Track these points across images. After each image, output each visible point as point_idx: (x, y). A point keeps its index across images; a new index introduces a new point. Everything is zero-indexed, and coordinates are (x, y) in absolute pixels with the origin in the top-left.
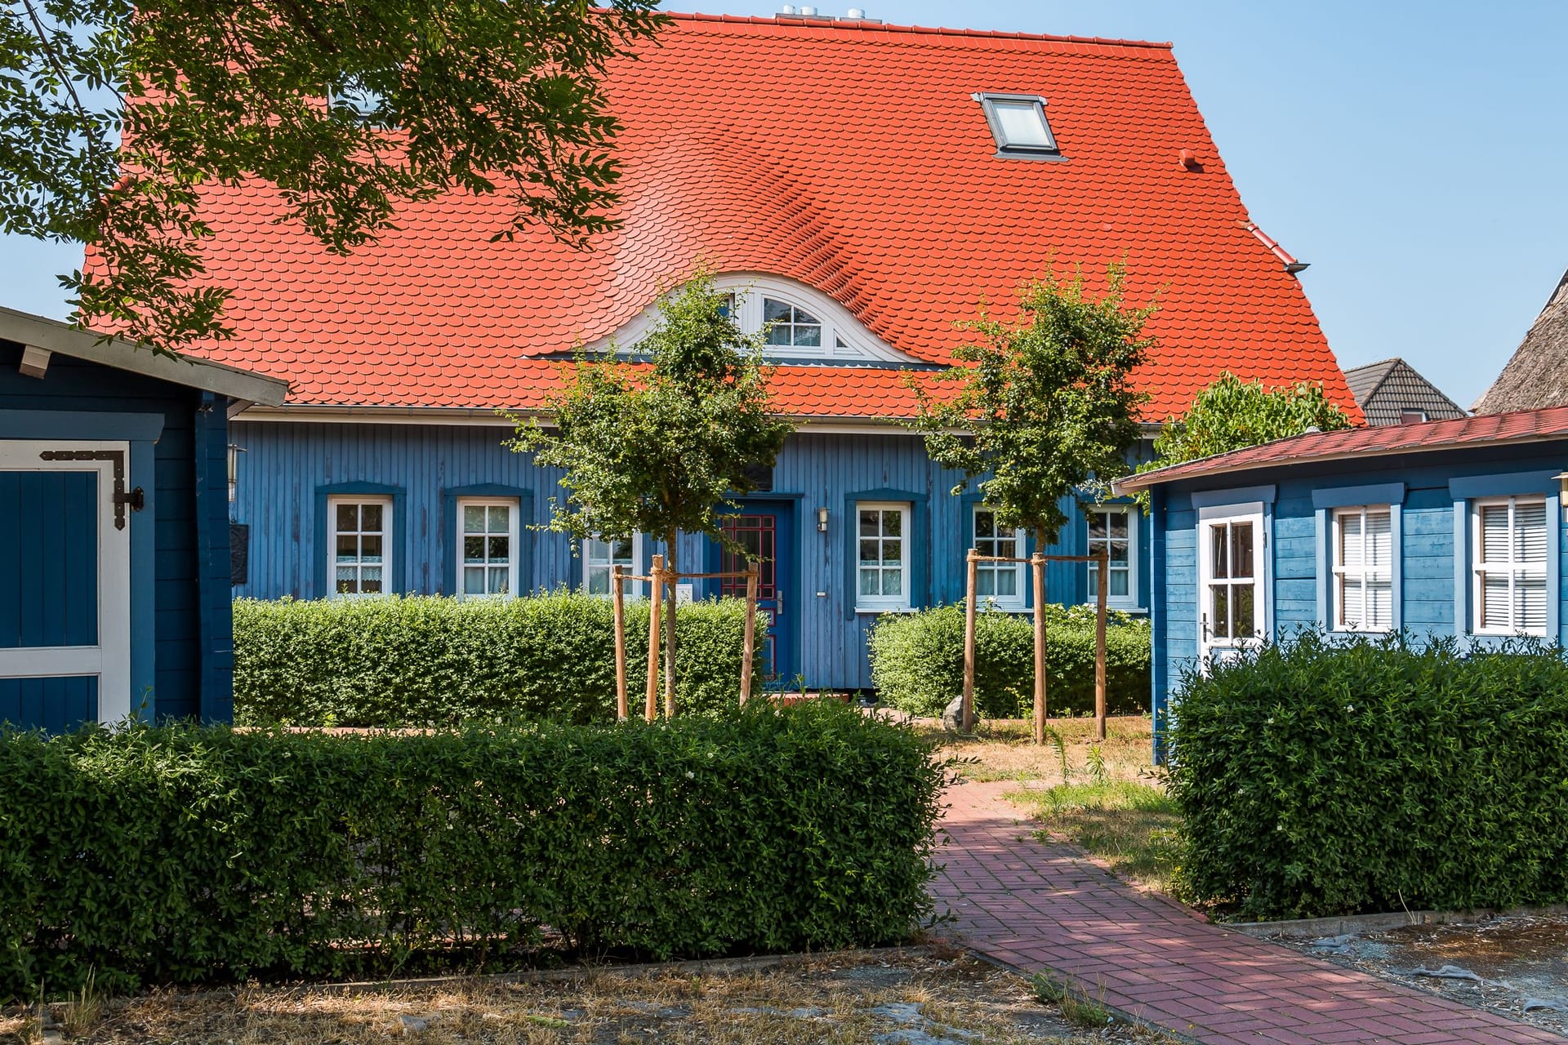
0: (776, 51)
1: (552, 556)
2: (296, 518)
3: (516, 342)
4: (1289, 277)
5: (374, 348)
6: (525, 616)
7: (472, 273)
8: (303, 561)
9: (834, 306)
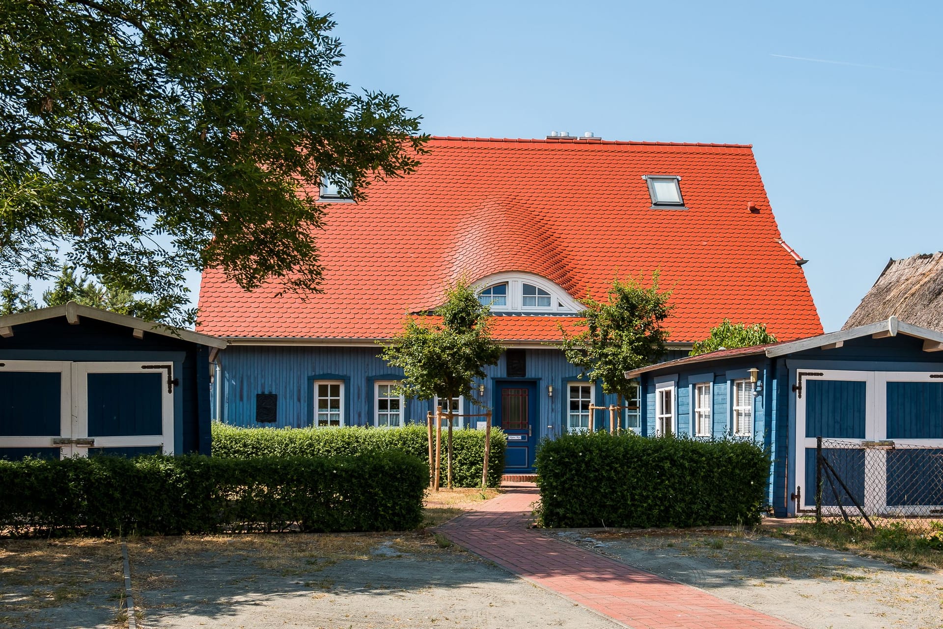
0: (543, 156)
1: (420, 408)
2: (299, 391)
3: (403, 306)
4: (798, 267)
5: (335, 311)
6: (393, 435)
7: (383, 273)
8: (302, 411)
9: (557, 287)
